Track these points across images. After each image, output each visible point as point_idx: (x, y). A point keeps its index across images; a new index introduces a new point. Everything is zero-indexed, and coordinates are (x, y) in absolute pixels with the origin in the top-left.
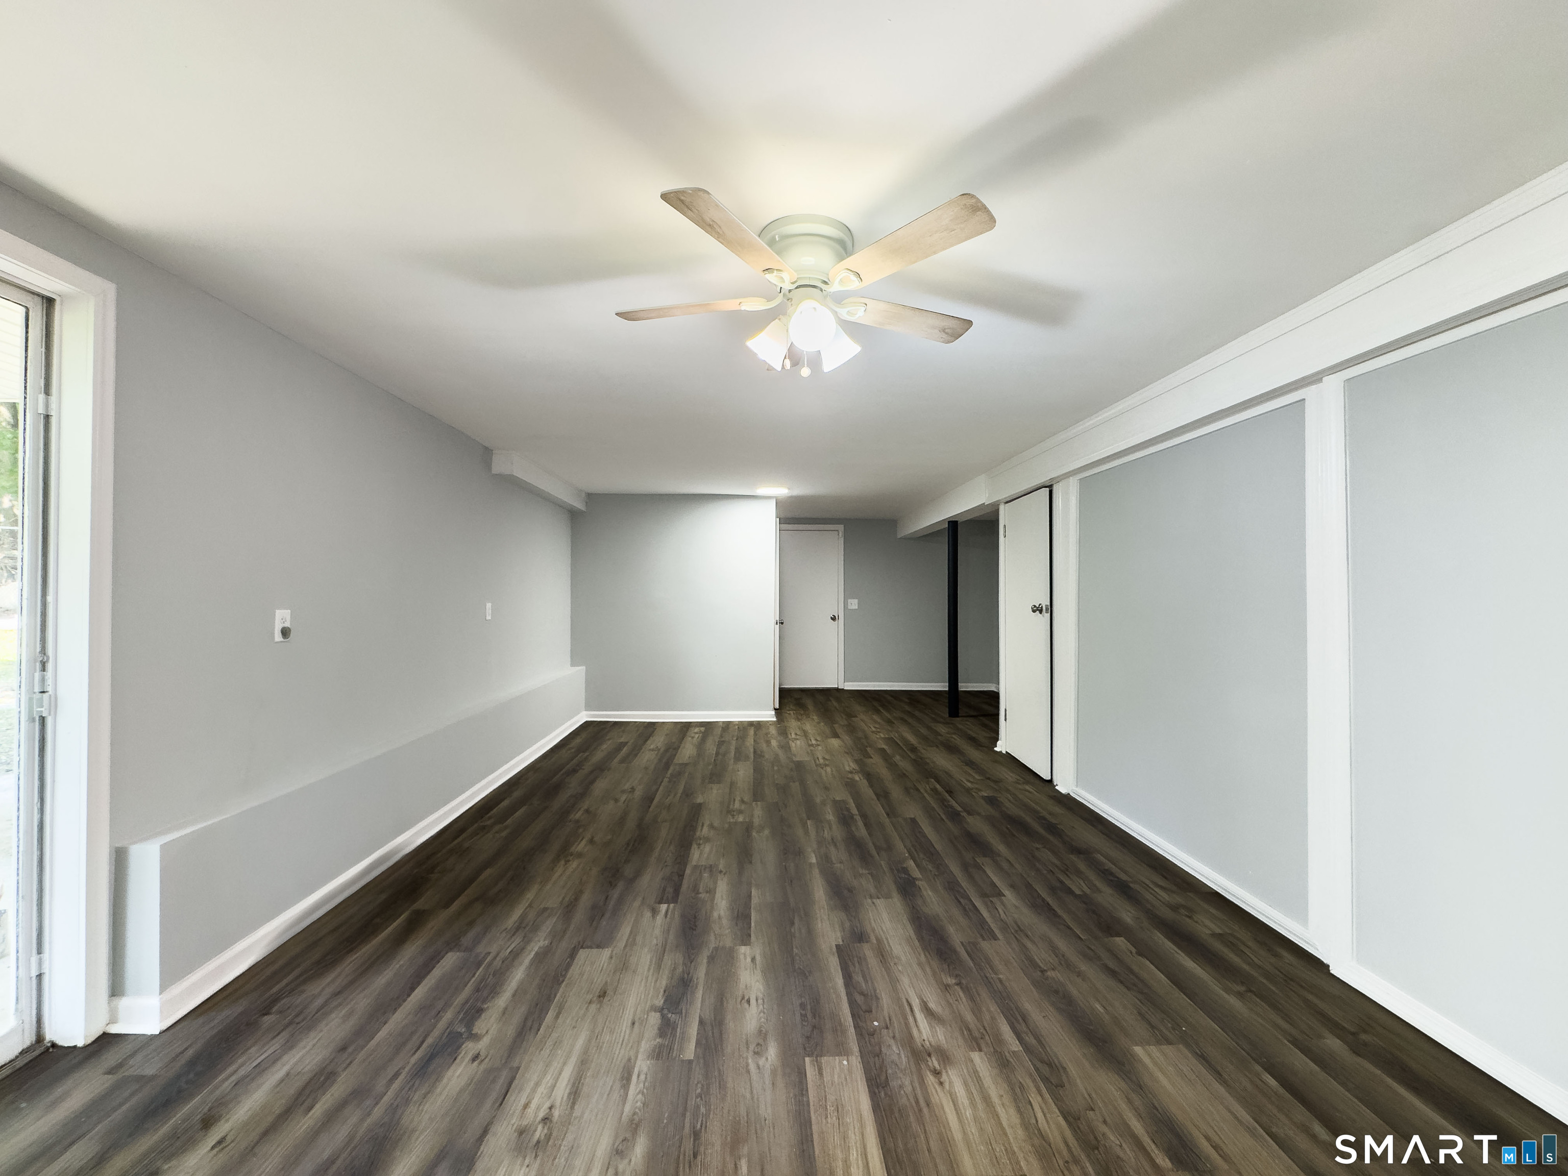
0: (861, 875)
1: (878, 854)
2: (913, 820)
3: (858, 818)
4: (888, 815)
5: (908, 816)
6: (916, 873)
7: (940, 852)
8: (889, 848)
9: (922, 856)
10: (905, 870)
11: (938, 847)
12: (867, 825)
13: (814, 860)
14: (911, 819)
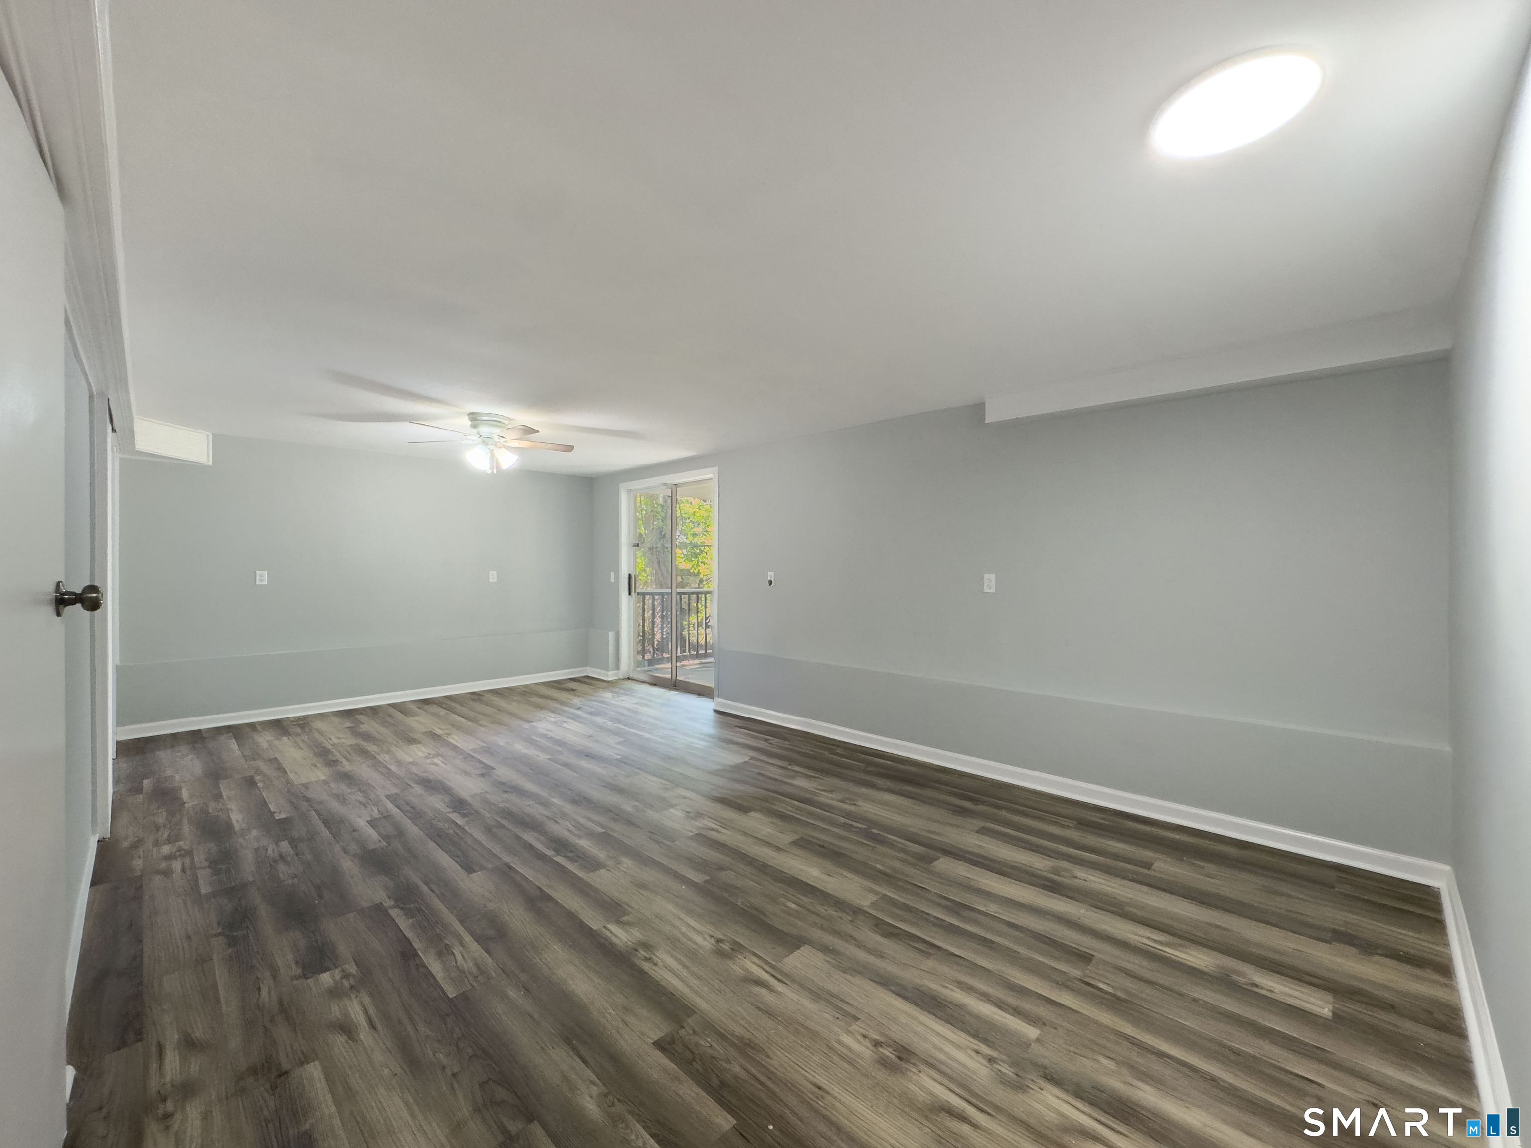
0: (503, 802)
1: (498, 821)
2: (469, 869)
3: (549, 853)
4: (510, 868)
5: (480, 873)
6: (454, 816)
7: (429, 840)
8: (489, 830)
9: (451, 831)
10: (464, 815)
11: (431, 845)
12: (530, 847)
13: (554, 800)
14: (475, 872)
